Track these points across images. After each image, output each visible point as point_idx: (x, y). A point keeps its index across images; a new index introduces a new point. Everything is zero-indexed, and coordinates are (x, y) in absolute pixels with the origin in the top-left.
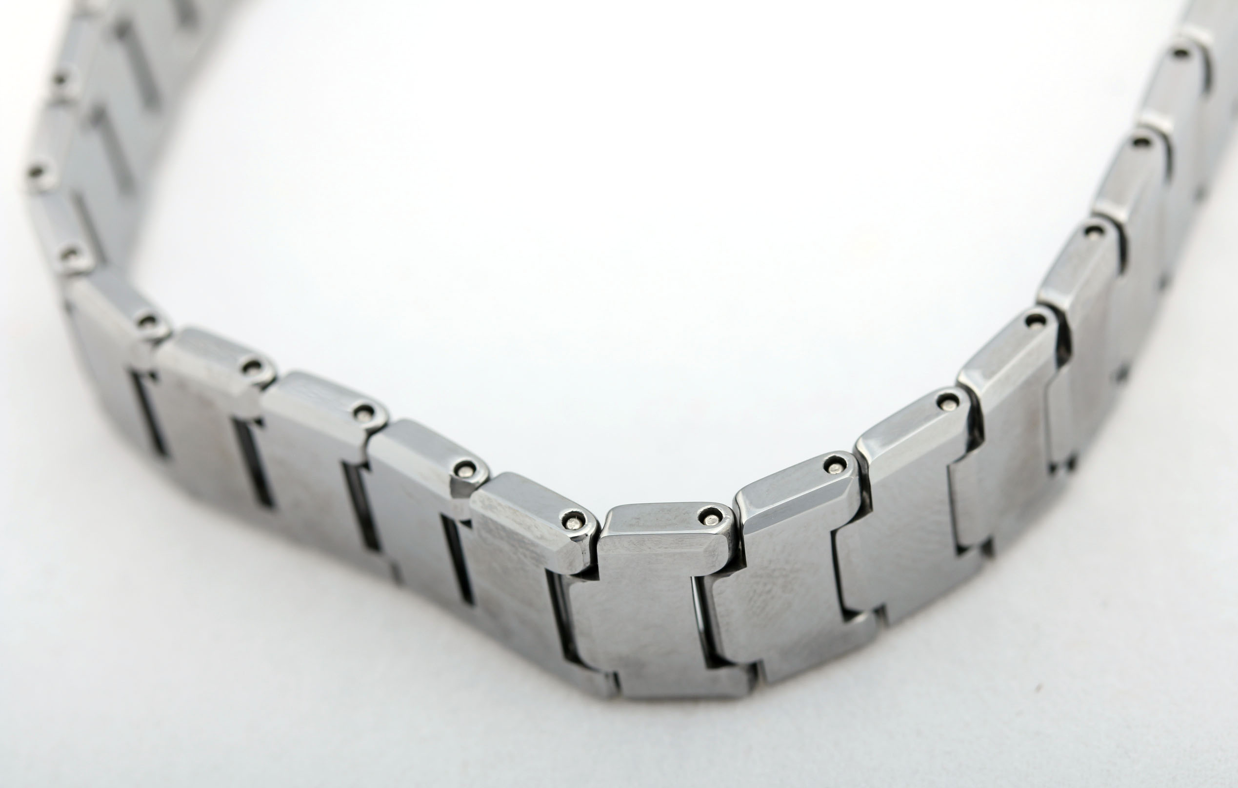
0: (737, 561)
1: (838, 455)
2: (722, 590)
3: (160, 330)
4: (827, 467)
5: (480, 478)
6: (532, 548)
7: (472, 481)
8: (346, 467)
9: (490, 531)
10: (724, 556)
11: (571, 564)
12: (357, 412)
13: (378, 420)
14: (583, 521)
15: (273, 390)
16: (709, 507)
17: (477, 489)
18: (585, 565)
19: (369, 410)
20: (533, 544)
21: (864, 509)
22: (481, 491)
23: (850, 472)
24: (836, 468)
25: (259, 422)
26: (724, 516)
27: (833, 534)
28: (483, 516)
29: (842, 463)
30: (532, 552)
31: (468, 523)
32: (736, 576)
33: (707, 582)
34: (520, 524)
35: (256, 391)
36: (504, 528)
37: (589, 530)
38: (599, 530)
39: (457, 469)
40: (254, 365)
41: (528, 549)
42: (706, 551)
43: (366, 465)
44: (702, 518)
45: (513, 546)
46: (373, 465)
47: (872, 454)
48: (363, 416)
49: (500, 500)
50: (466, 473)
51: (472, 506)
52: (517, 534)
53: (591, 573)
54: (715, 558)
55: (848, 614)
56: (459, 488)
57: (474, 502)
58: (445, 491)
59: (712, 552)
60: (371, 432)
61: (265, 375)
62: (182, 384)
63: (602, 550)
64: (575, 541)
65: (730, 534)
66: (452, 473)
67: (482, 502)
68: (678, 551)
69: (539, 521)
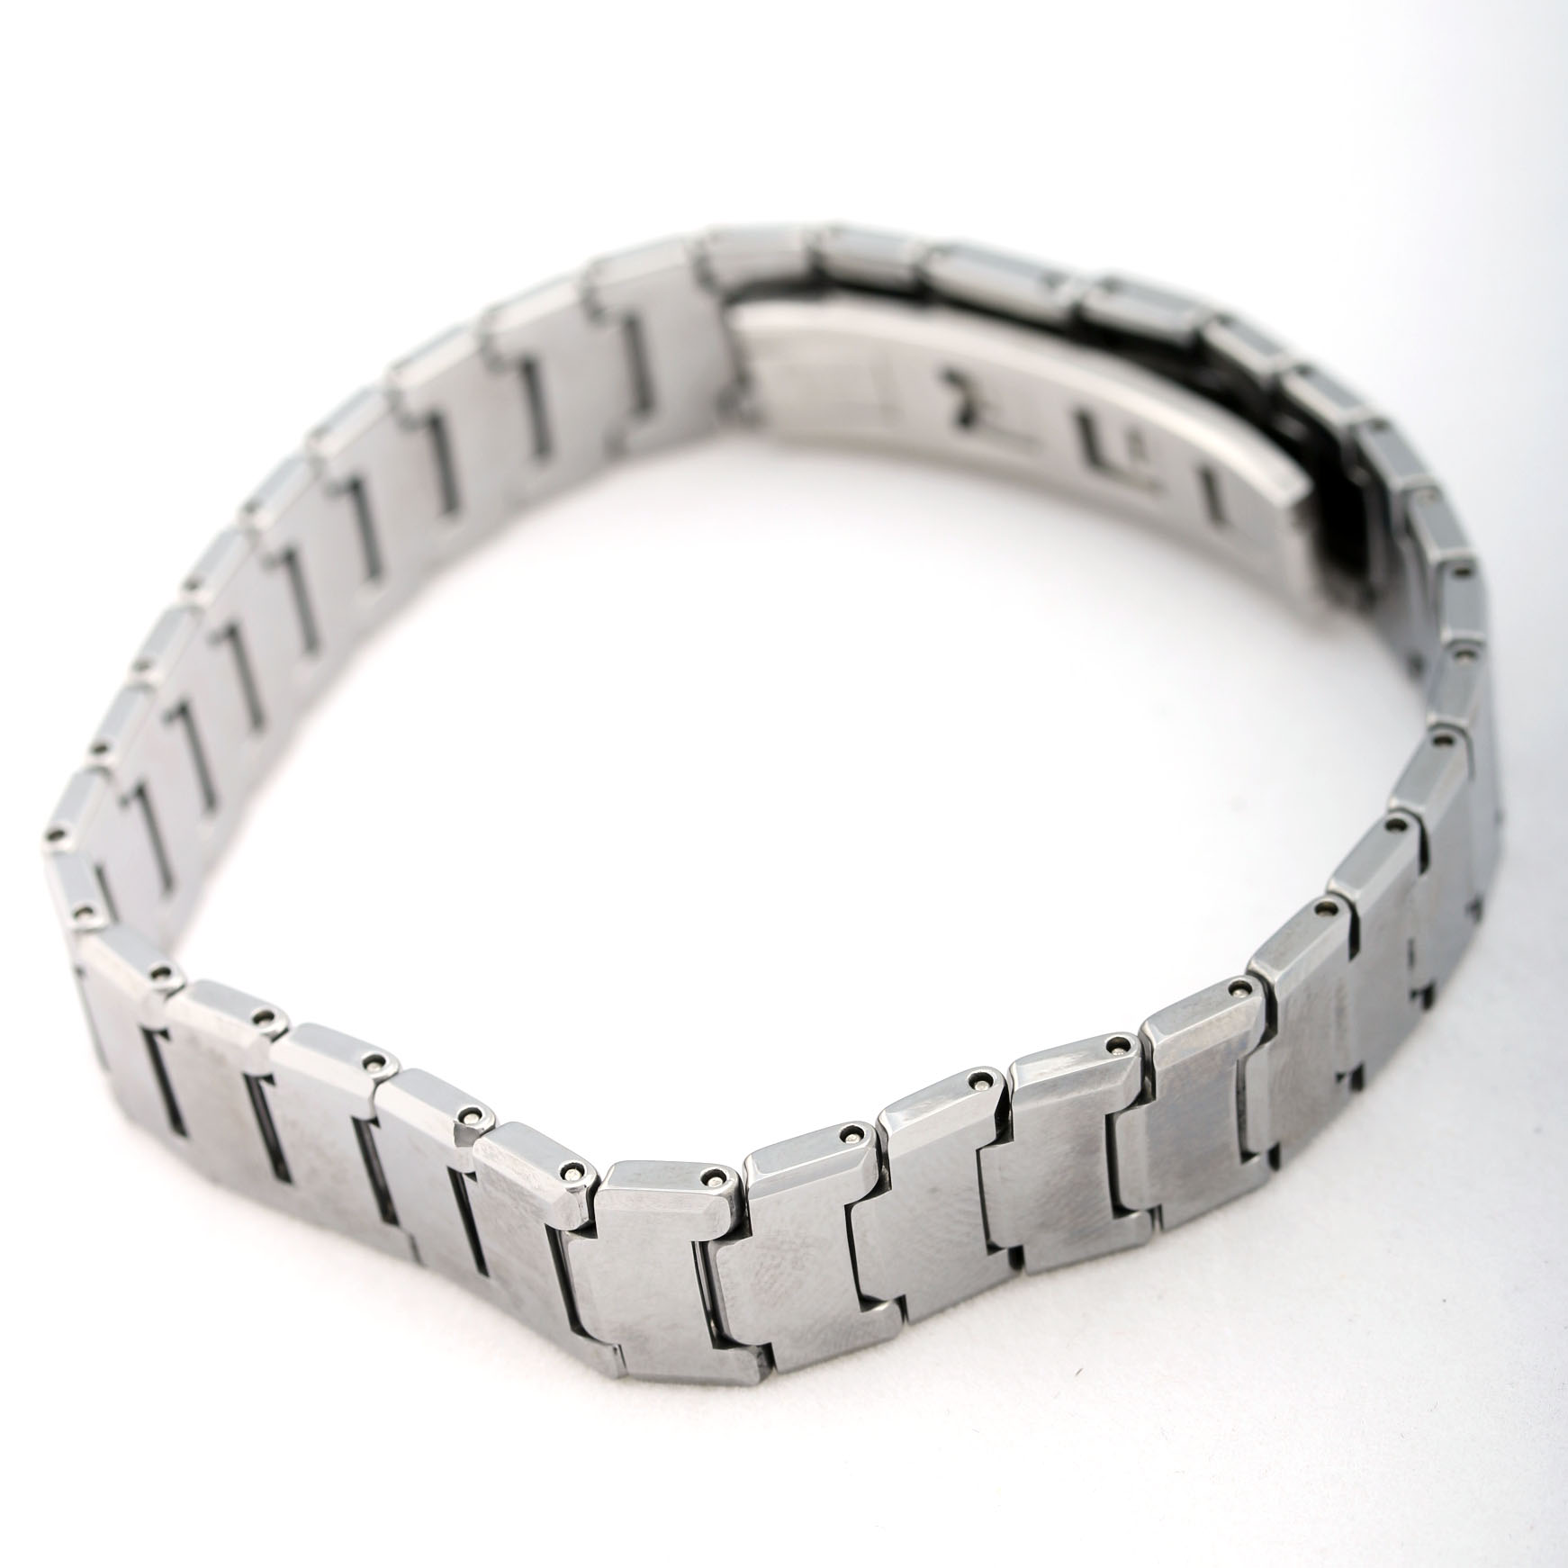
0: (741, 1228)
1: (856, 1125)
2: (725, 1257)
3: (173, 982)
4: (843, 1137)
5: (485, 1124)
6: (531, 1201)
7: (476, 1128)
8: (357, 1123)
9: (492, 1183)
10: (726, 1224)
11: (568, 1218)
12: (366, 1063)
13: (388, 1070)
14: (582, 1171)
15: (284, 1040)
16: (714, 1168)
17: (481, 1135)
18: (582, 1220)
19: (380, 1061)
20: (533, 1196)
21: (881, 1186)
22: (484, 1138)
23: (868, 1141)
24: (853, 1138)
25: (270, 1079)
26: (728, 1178)
27: (848, 1208)
28: (486, 1166)
29: (860, 1133)
30: (532, 1205)
31: (473, 1175)
32: (738, 1244)
33: (711, 1247)
34: (519, 1174)
35: (267, 1041)
36: (504, 1179)
37: (589, 1181)
38: (598, 1183)
39: (461, 1118)
40: (267, 1016)
41: (528, 1202)
42: (706, 1213)
43: (375, 1121)
44: (705, 1180)
45: (515, 1200)
46: (381, 1121)
47: (893, 1128)
48: (372, 1066)
49: (501, 1149)
50: (471, 1120)
51: (475, 1154)
52: (516, 1185)
53: (589, 1230)
54: (716, 1223)
55: (867, 1302)
56: (463, 1135)
57: (477, 1150)
58: (448, 1139)
59: (712, 1215)
60: (379, 1082)
61: (277, 1026)
62: (193, 1039)
63: (599, 1204)
64: (572, 1193)
65: (733, 1197)
66: (457, 1120)
67: (485, 1151)
68: (677, 1211)
69: (538, 1171)
